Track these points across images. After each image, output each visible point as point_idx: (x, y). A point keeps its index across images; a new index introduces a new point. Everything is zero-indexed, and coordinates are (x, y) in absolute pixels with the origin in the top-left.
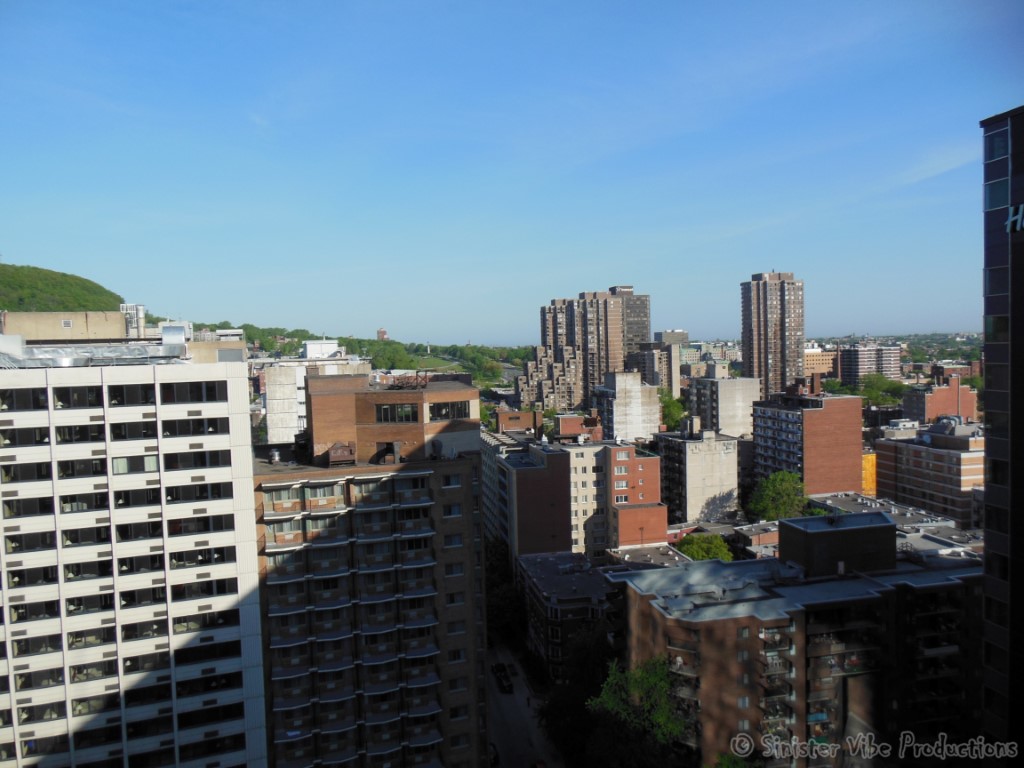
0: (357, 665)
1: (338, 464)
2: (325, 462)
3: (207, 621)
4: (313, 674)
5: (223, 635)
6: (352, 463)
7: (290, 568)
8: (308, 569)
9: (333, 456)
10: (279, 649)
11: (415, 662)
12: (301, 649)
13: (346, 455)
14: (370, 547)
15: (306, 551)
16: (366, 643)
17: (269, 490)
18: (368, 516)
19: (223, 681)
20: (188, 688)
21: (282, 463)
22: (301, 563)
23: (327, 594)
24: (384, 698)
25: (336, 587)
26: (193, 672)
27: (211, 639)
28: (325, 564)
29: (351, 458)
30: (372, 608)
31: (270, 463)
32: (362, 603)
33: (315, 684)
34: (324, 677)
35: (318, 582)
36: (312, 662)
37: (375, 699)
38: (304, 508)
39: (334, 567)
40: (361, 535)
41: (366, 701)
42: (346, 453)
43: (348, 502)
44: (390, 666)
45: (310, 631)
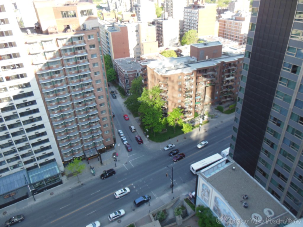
0: (70, 95)
1: (52, 33)
2: (47, 33)
3: (21, 87)
4: (58, 99)
5: (27, 90)
6: (57, 33)
7: (44, 68)
8: (49, 68)
9: (49, 31)
10: (46, 93)
11: (87, 93)
12: (53, 92)
13: (54, 30)
14: (68, 60)
15: (48, 63)
16: (72, 88)
17: (30, 44)
18: (65, 50)
19: (31, 103)
20: (19, 106)
21: (32, 34)
22: (47, 67)
23: (57, 75)
24: (80, 103)
25: (59, 73)
26: (20, 101)
27: (23, 92)
28: (54, 66)
29: (56, 31)
30: (72, 78)
31: (28, 34)
32: (69, 77)
33: (59, 101)
34: (61, 99)
35: (53, 72)
36: (56, 95)
37: (77, 103)
38: (43, 49)
39: (57, 67)
40: (64, 56)
41: (75, 104)
42: (54, 29)
43: (58, 46)
44: (80, 94)
45: (54, 87)
